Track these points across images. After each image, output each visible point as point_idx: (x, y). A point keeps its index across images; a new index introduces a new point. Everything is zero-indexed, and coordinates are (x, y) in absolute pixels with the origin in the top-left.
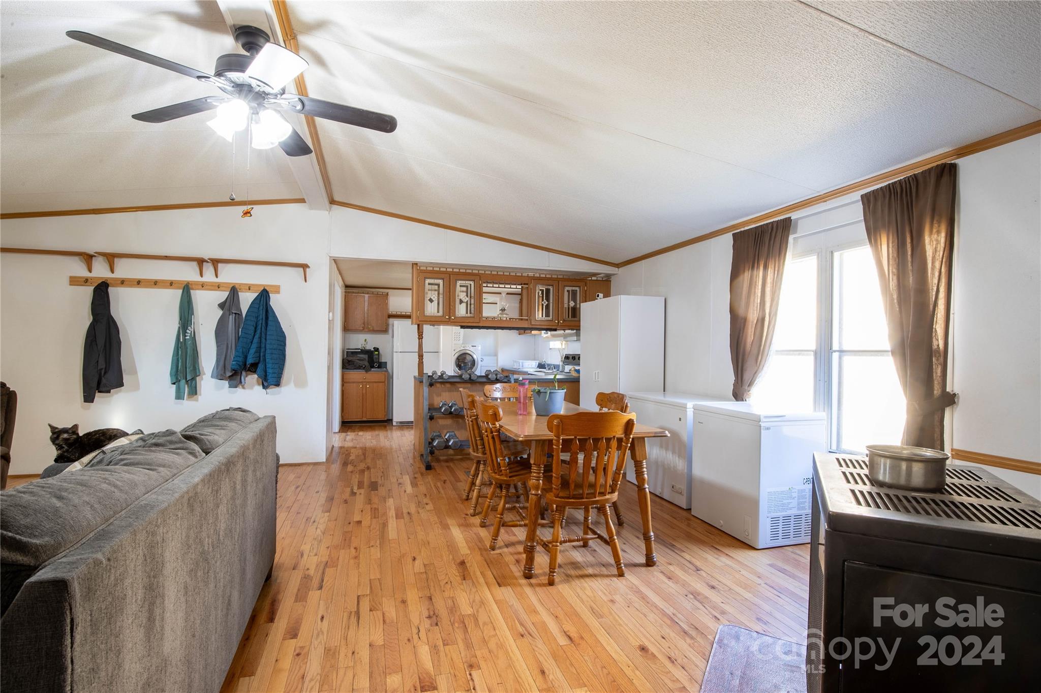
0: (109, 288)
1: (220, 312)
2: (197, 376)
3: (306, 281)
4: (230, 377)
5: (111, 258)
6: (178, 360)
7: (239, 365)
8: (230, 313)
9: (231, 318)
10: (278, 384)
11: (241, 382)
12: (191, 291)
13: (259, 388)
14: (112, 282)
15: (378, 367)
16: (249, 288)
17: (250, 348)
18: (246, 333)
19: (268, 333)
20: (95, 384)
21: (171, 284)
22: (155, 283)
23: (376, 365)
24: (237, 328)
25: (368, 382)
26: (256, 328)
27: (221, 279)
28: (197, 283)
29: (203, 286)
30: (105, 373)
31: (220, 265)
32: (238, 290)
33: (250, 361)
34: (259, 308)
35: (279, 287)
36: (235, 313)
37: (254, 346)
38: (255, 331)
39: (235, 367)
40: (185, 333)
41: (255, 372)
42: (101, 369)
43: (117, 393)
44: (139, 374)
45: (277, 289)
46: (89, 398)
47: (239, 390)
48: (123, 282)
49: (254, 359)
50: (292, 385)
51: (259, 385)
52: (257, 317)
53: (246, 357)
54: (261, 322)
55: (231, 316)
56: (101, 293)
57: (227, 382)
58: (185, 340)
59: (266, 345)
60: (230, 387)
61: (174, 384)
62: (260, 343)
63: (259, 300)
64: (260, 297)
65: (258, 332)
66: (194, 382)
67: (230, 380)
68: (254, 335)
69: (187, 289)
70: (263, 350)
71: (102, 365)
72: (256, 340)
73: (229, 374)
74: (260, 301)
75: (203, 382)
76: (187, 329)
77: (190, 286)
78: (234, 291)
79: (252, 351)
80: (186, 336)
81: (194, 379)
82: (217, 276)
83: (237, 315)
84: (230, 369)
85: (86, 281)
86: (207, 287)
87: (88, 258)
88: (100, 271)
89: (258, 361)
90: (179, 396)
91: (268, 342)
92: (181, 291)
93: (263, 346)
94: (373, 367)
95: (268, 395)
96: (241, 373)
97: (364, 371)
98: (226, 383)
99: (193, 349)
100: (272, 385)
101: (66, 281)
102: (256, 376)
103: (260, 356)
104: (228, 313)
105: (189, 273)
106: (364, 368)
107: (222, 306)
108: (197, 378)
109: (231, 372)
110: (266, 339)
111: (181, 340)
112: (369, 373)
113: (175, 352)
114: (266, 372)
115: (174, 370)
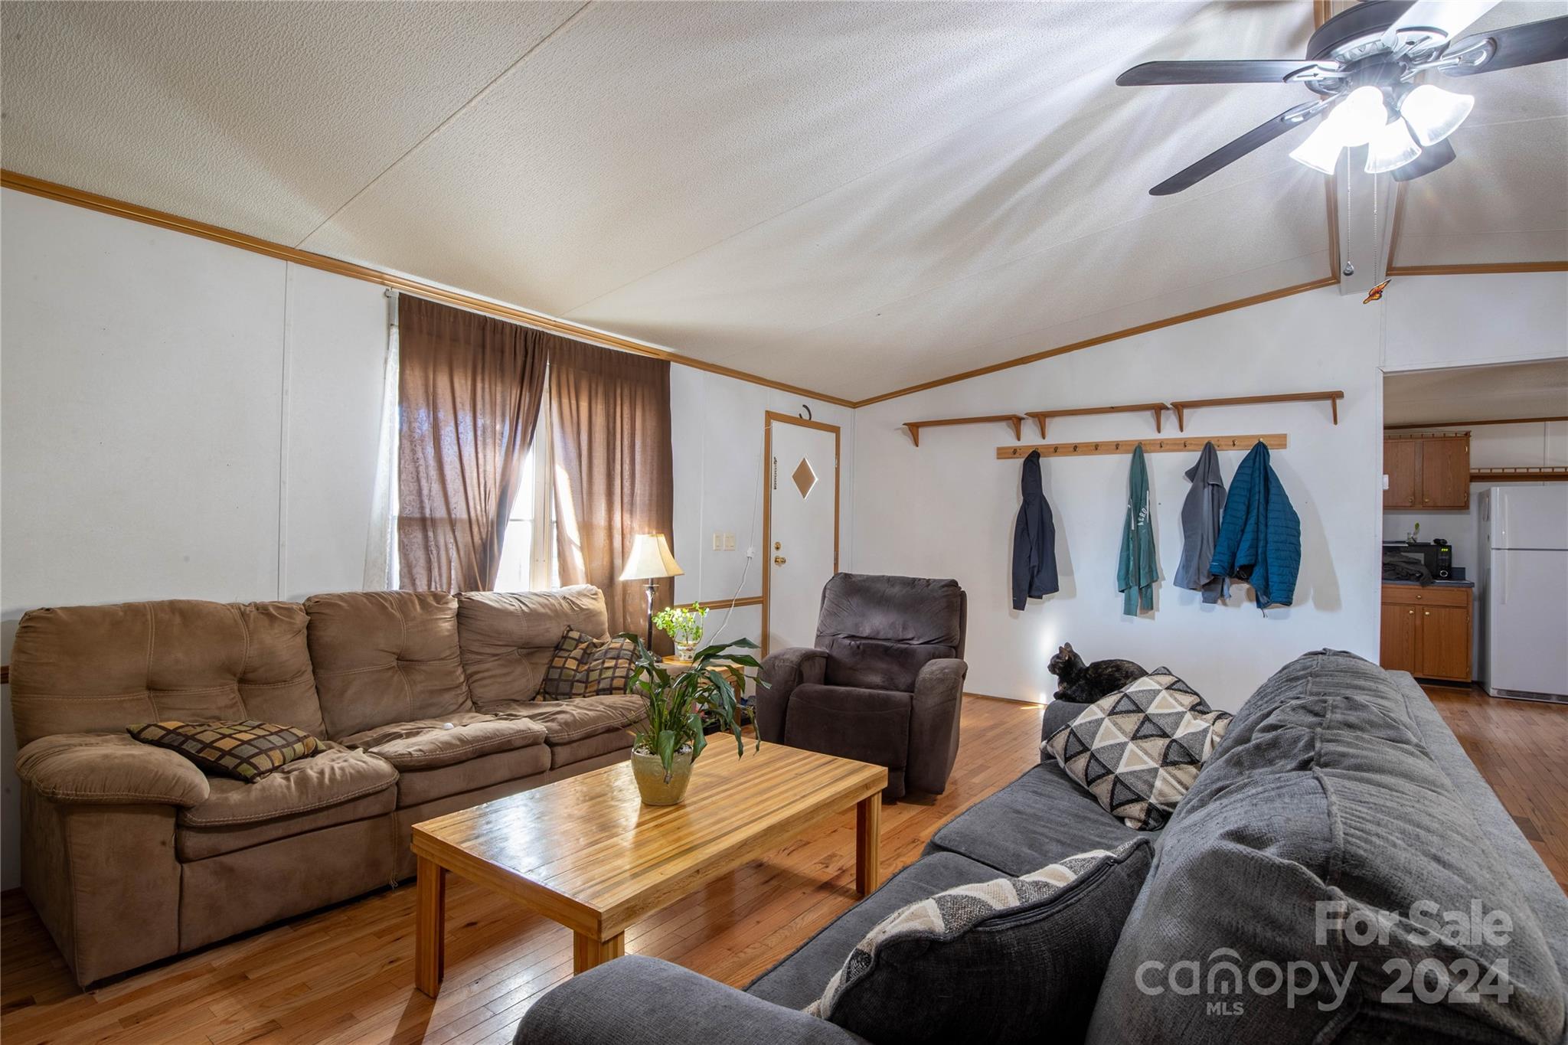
0: (1041, 459)
1: (1189, 485)
2: (1154, 582)
3: (1335, 422)
4: (1204, 586)
5: (1041, 418)
6: (1128, 556)
7: (1223, 568)
8: (1205, 484)
9: (1207, 493)
10: (1288, 602)
11: (1222, 595)
12: (1145, 455)
13: (1251, 607)
14: (1042, 450)
15: (1449, 578)
16: (1233, 442)
17: (1241, 540)
18: (1234, 517)
19: (1270, 515)
20: (1026, 587)
21: (1117, 447)
22: (1096, 448)
23: (1444, 573)
24: (1215, 509)
25: (1426, 605)
26: (1248, 507)
27: (1188, 433)
28: (1152, 443)
29: (1161, 446)
30: (1038, 572)
31: (1186, 412)
32: (1216, 447)
33: (1242, 559)
34: (1252, 475)
35: (1284, 436)
36: (1213, 485)
37: (1248, 536)
38: (1248, 512)
39: (1216, 571)
40: (1137, 516)
41: (1246, 580)
42: (1034, 567)
43: (1049, 599)
44: (1075, 575)
45: (1282, 441)
46: (1019, 605)
47: (1218, 607)
48: (1056, 450)
49: (1249, 558)
50: (1310, 603)
51: (1250, 600)
52: (1250, 490)
53: (1234, 555)
54: (1258, 497)
55: (1206, 490)
56: (1032, 465)
57: (1200, 593)
58: (1137, 527)
59: (1266, 535)
60: (1206, 600)
61: (1123, 591)
62: (1257, 531)
63: (1251, 461)
64: (1253, 455)
65: (1254, 513)
66: (1149, 590)
67: (1205, 591)
68: (1247, 519)
69: (1138, 452)
70: (1261, 544)
71: (1035, 561)
72: (1250, 528)
73: (1204, 581)
74: (1254, 463)
75: (1161, 591)
76: (1140, 511)
77: (1143, 448)
78: (1209, 451)
79: (1245, 545)
80: (1138, 522)
81: (1149, 586)
82: (1182, 429)
83: (1216, 487)
84: (1206, 573)
85: (1015, 452)
86: (1168, 447)
87: (1015, 422)
88: (1030, 437)
89: (1253, 561)
90: (1129, 611)
91: (1271, 530)
92: (1130, 456)
93: (1262, 536)
94: (1437, 577)
95: (1266, 619)
96: (1224, 580)
97: (1418, 583)
98: (1198, 596)
99: (1149, 542)
100: (1277, 602)
101: (994, 454)
102: (1245, 586)
103: (1257, 552)
104: (1201, 484)
105: (1139, 428)
106: (1418, 579)
107: (1191, 474)
108: (1154, 584)
109: (1208, 577)
110: (1266, 525)
111: (1133, 528)
112: (1428, 587)
113: (1125, 546)
114: (1267, 579)
115: (1123, 572)
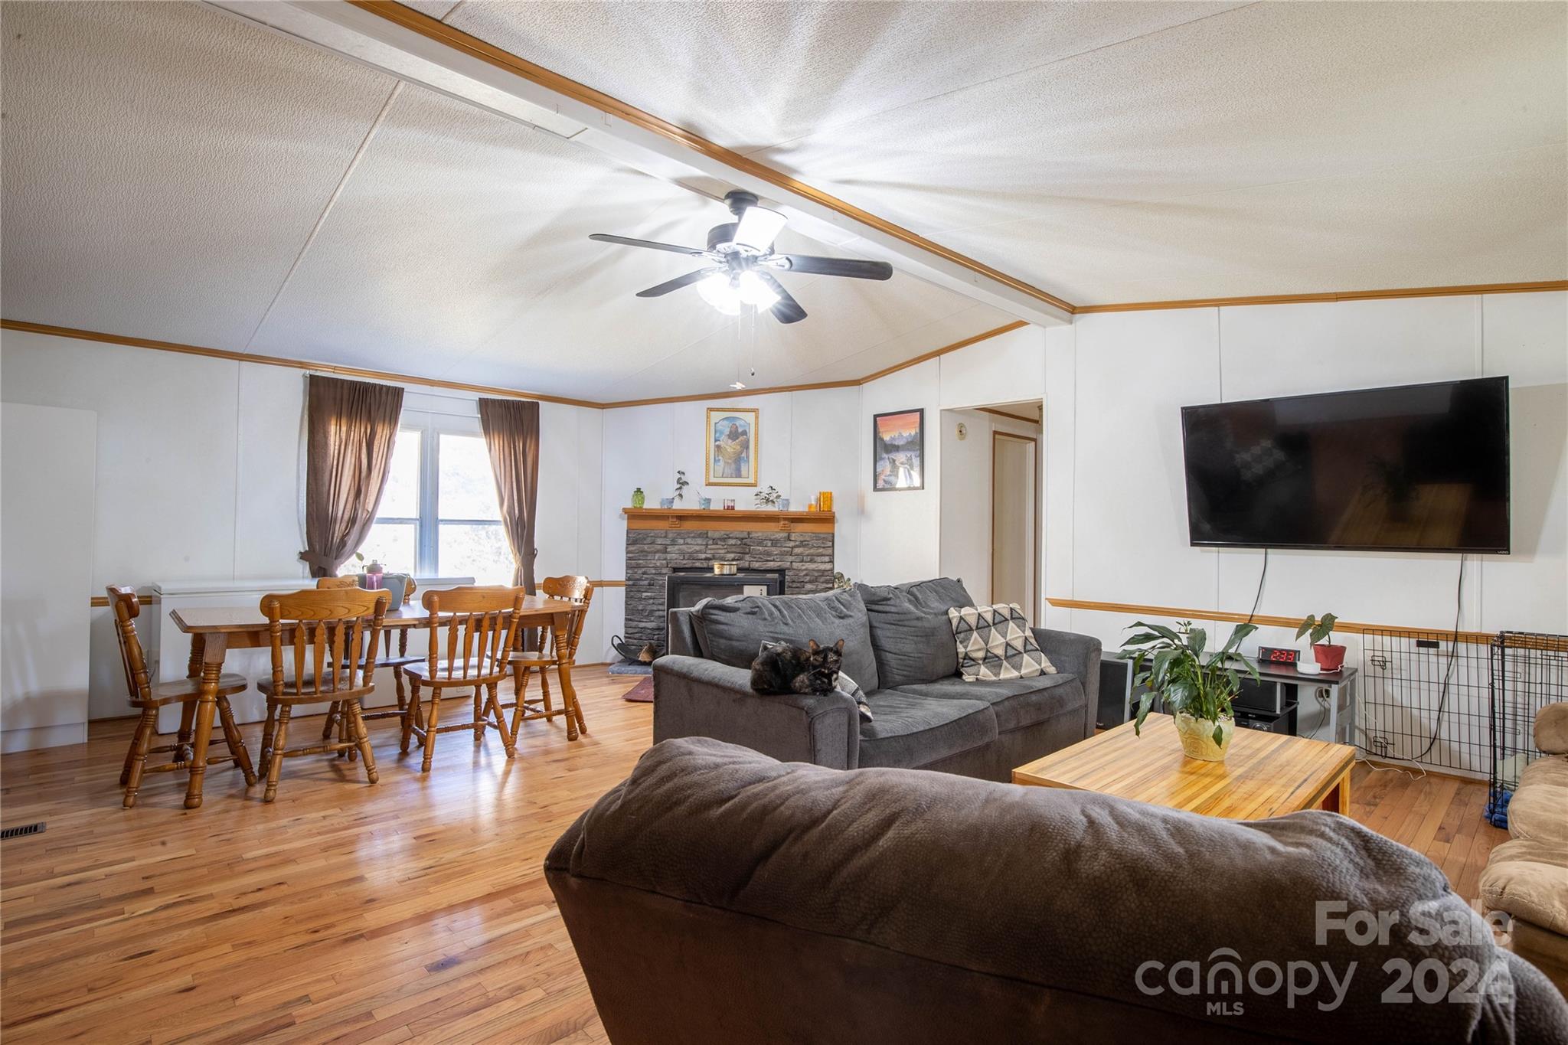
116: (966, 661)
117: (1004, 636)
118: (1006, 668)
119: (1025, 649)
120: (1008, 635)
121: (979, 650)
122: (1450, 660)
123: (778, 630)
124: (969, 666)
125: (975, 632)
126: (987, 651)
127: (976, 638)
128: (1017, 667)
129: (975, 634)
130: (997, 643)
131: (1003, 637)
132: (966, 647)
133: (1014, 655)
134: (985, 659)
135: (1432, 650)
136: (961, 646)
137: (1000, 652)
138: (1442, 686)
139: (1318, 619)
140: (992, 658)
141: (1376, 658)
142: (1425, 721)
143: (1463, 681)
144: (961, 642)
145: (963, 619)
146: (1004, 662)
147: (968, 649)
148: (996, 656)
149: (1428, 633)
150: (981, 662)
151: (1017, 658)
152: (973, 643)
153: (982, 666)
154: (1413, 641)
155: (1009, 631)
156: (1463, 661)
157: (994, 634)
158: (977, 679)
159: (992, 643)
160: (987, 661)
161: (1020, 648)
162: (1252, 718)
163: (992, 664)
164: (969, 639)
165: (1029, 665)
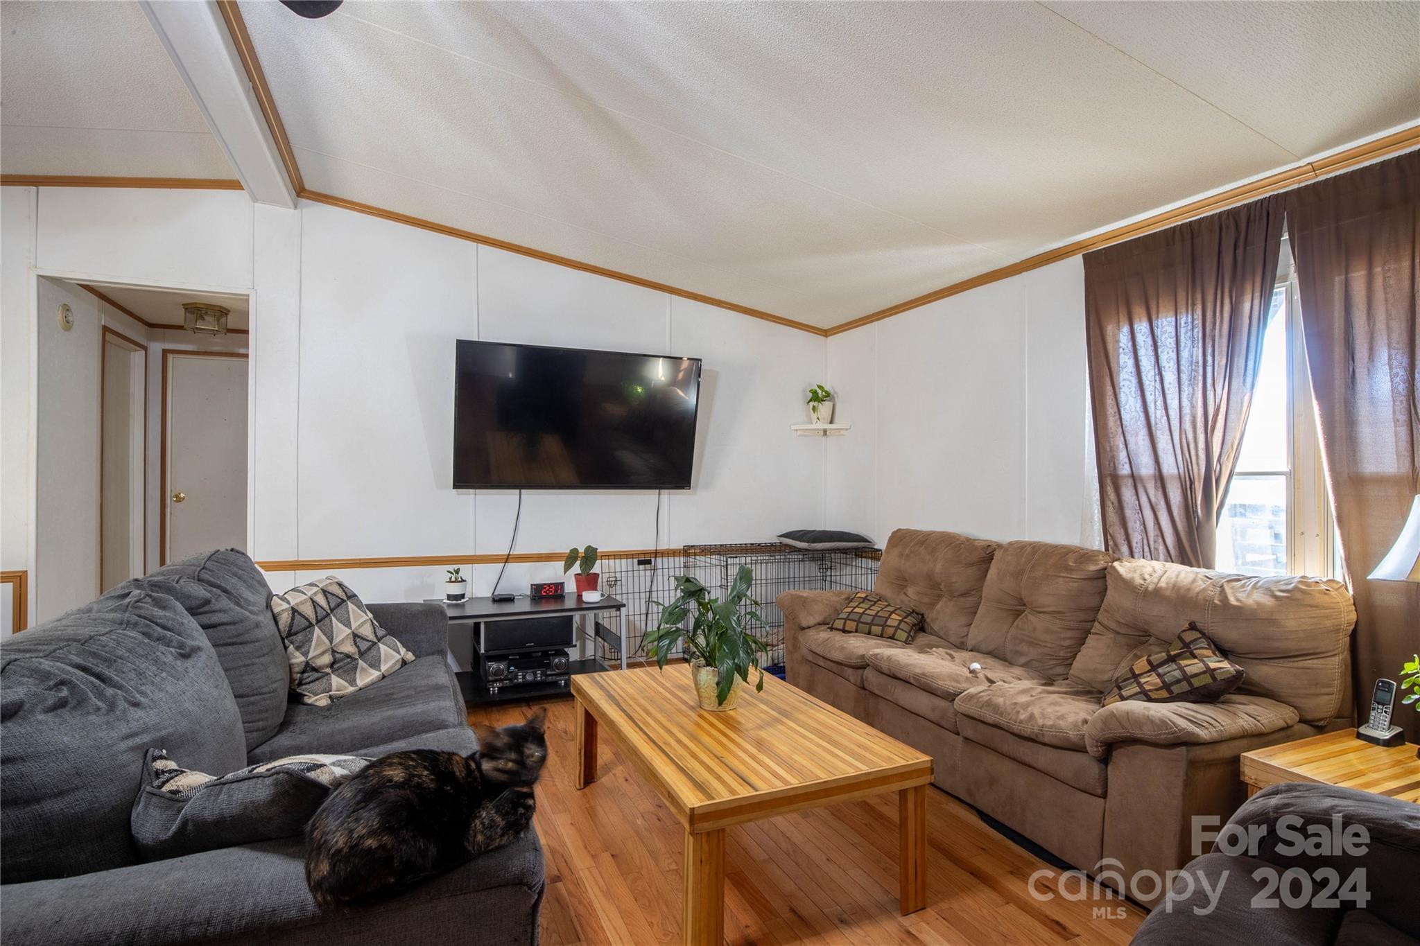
116: (306, 675)
117: (348, 625)
118: (363, 669)
119: (376, 636)
120: (352, 621)
121: (323, 653)
122: (653, 572)
123: (134, 726)
124: (312, 682)
125: (316, 628)
126: (334, 651)
127: (319, 637)
128: (375, 664)
129: (317, 631)
130: (341, 637)
131: (346, 626)
132: (305, 654)
133: (369, 649)
134: (332, 665)
135: (648, 566)
136: (297, 654)
137: (349, 648)
138: (648, 594)
139: (581, 550)
140: (343, 659)
141: (611, 579)
142: (637, 623)
143: (660, 588)
144: (298, 648)
145: (297, 611)
146: (360, 661)
147: (310, 655)
148: (348, 656)
149: (645, 553)
150: (328, 670)
151: (373, 652)
152: (317, 645)
153: (332, 676)
154: (636, 561)
155: (351, 616)
156: (660, 572)
157: (336, 625)
158: (330, 697)
159: (337, 637)
160: (335, 666)
161: (372, 637)
162: (552, 655)
163: (345, 668)
164: (310, 641)
165: (388, 657)
